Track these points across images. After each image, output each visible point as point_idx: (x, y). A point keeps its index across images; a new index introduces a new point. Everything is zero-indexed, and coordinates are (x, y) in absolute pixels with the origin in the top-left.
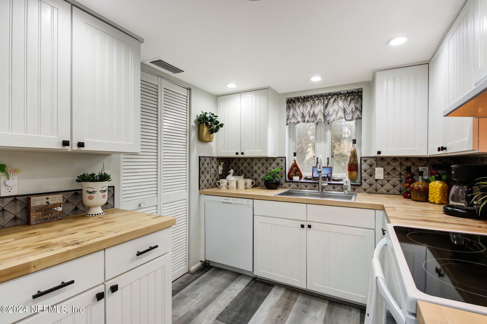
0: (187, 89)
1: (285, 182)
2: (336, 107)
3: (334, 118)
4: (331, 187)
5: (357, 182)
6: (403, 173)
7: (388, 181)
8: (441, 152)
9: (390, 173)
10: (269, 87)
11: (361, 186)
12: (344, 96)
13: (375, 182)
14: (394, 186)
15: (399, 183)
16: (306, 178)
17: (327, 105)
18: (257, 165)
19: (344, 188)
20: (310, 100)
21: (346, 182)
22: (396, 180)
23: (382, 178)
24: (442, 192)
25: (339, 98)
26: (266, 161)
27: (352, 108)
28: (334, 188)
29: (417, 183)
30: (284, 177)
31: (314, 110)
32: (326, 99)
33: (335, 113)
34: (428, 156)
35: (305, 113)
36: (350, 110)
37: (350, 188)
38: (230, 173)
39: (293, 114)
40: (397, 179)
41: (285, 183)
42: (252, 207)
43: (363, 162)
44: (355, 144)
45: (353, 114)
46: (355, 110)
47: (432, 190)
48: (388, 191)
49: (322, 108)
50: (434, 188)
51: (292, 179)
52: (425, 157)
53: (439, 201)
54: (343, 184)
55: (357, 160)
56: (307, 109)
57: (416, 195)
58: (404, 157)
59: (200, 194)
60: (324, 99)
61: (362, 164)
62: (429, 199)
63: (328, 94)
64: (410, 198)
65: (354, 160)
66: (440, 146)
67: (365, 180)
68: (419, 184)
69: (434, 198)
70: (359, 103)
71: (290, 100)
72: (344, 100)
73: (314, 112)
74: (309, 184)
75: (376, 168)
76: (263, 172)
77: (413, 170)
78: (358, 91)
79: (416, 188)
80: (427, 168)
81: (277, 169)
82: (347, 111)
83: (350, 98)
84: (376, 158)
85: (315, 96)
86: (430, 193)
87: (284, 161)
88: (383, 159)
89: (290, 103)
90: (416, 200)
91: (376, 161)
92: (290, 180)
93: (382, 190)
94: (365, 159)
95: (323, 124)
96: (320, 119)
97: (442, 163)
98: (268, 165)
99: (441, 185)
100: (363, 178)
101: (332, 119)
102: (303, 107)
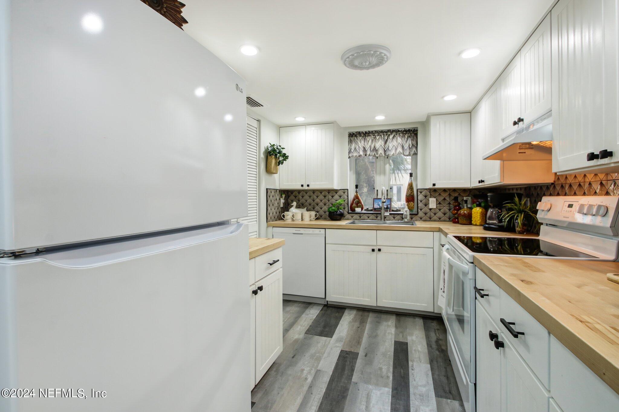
0: (257, 121)
1: (347, 213)
2: (395, 143)
3: (394, 153)
4: (391, 217)
5: (414, 212)
6: (452, 203)
7: (440, 210)
8: (481, 184)
9: (441, 202)
10: (335, 121)
11: (418, 215)
12: (402, 133)
13: (429, 211)
14: (445, 214)
15: (448, 211)
16: (367, 210)
17: (387, 140)
18: (318, 198)
19: (404, 217)
20: (371, 136)
21: (406, 211)
22: (446, 209)
23: (435, 207)
24: (481, 216)
25: (398, 135)
26: (328, 193)
27: (409, 144)
28: (394, 218)
29: (463, 210)
30: (346, 209)
31: (375, 144)
32: (386, 135)
33: (394, 148)
34: (471, 188)
35: (366, 147)
36: (408, 146)
37: (409, 217)
38: (293, 206)
39: (355, 148)
40: (447, 207)
41: (348, 215)
42: (324, 236)
43: (419, 193)
44: (412, 177)
45: (410, 150)
46: (412, 146)
47: (475, 214)
48: (440, 219)
49: (383, 143)
50: (476, 213)
51: (355, 211)
52: (469, 188)
53: (480, 223)
54: (402, 214)
55: (413, 192)
56: (368, 143)
57: (462, 219)
58: (453, 189)
59: (268, 227)
60: (384, 135)
61: (418, 195)
62: (473, 222)
63: (388, 131)
64: (458, 222)
65: (411, 191)
66: (480, 180)
67: (421, 210)
68: (465, 211)
69: (476, 221)
70: (414, 140)
71: (352, 134)
72: (402, 137)
73: (375, 146)
74: (371, 214)
75: (430, 199)
76: (325, 205)
77: (460, 199)
78: (414, 129)
79: (463, 214)
80: (470, 198)
81: (340, 201)
82: (405, 147)
83: (407, 136)
84: (430, 190)
85: (376, 131)
86: (473, 217)
87: (346, 193)
88: (435, 190)
89: (352, 136)
90: (463, 223)
91: (430, 192)
92: (352, 211)
93: (435, 218)
94: (420, 191)
95: (382, 158)
96: (381, 153)
97: (481, 193)
98: (330, 197)
99: (481, 210)
100: (419, 208)
101: (392, 153)
102: (364, 142)
